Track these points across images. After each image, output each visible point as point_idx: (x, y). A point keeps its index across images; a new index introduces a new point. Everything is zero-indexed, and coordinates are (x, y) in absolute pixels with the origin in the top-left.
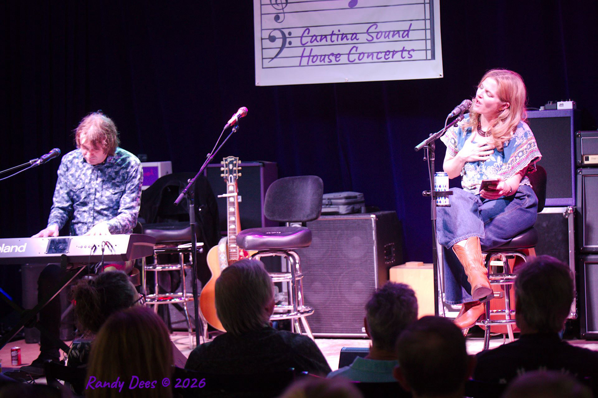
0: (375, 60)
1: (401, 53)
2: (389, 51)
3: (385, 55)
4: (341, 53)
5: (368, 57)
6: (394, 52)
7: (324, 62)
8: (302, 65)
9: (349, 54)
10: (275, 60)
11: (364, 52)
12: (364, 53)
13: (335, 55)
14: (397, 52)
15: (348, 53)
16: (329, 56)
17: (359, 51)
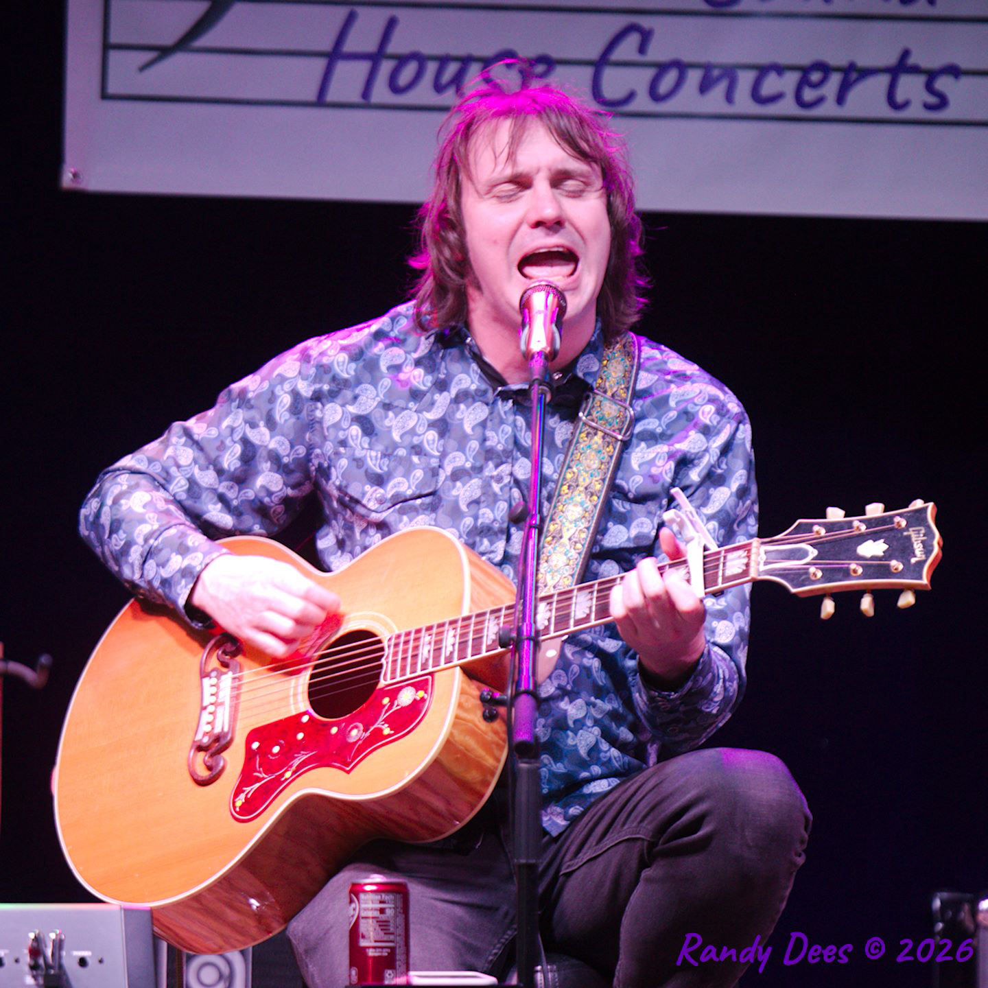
0: (743, 103)
1: (883, 80)
2: (823, 67)
3: (804, 82)
4: (555, 55)
5: (704, 87)
6: (852, 75)
8: (331, 96)
9: (599, 64)
10: (177, 59)
11: (686, 59)
12: (682, 67)
13: (522, 61)
14: (866, 73)
15: (594, 56)
16: (487, 62)
17: (659, 52)
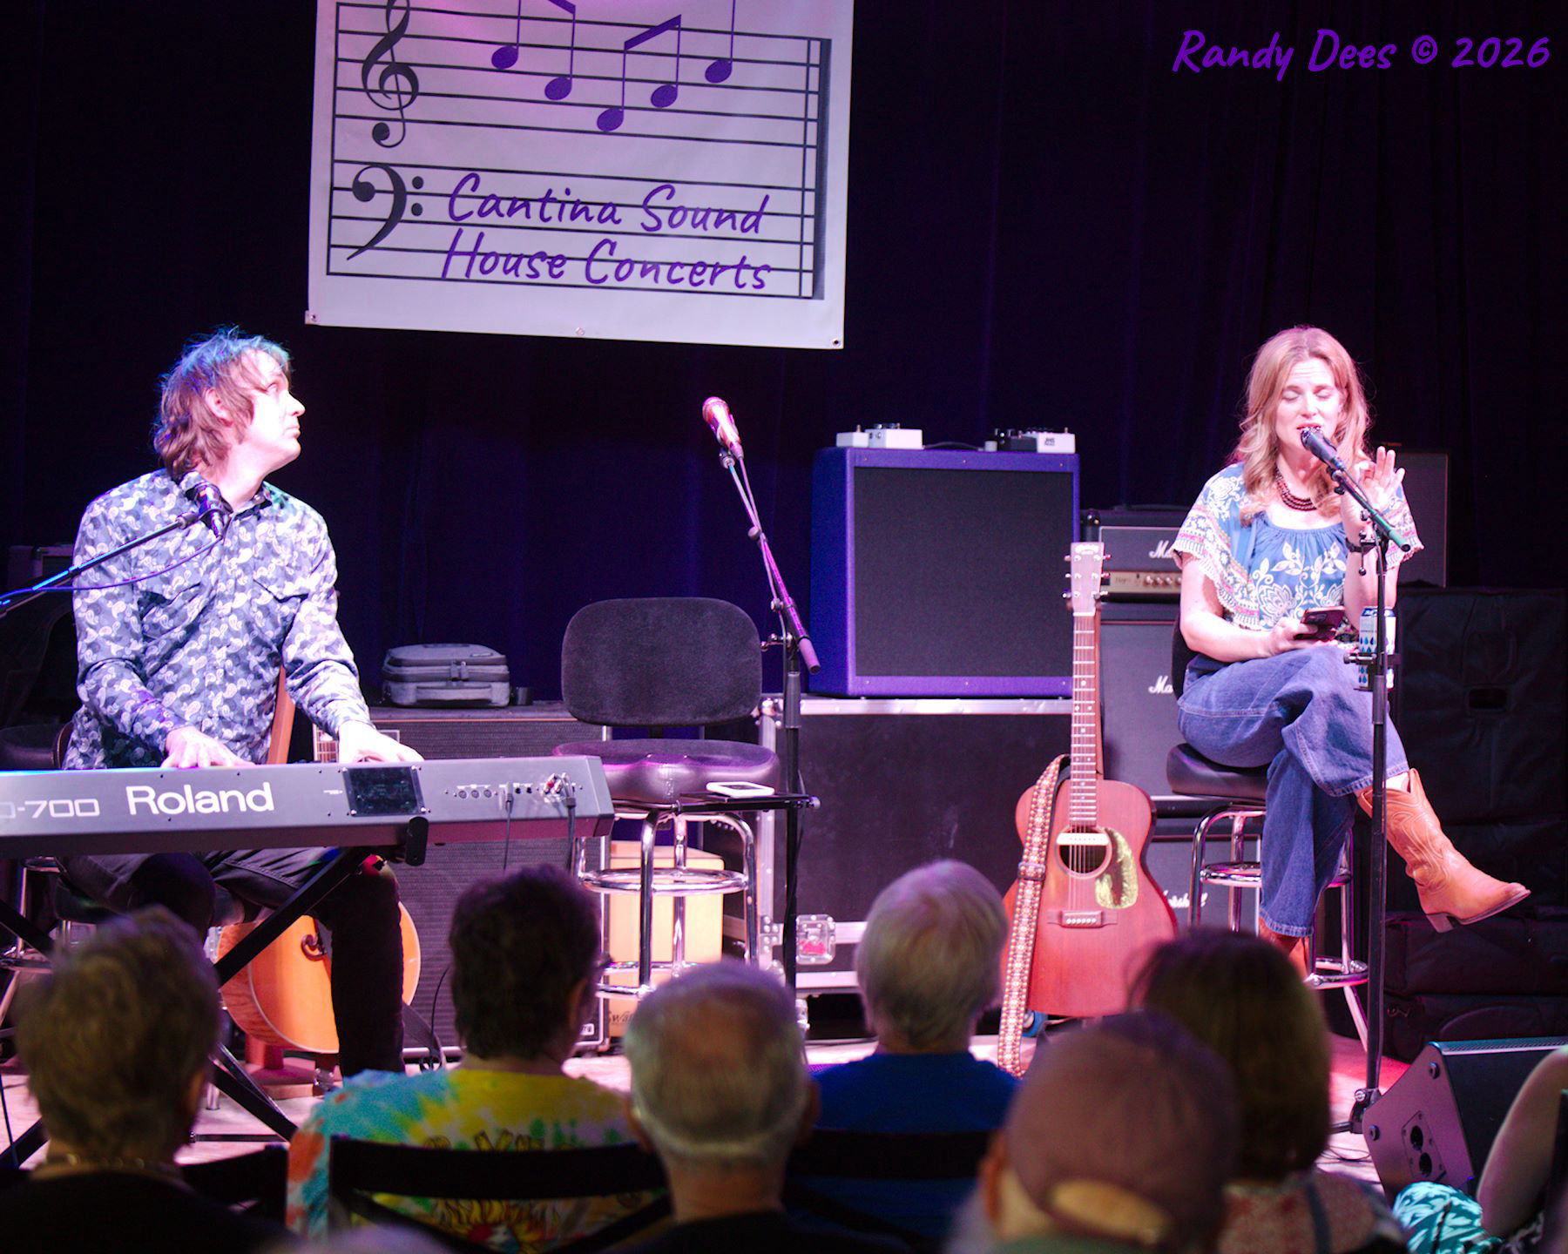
0: (663, 282)
1: (734, 271)
2: (704, 265)
3: (693, 273)
4: (567, 255)
5: (643, 274)
6: (718, 269)
7: (517, 275)
8: (448, 276)
9: (589, 260)
10: (368, 252)
11: (634, 258)
12: (632, 263)
13: (550, 258)
14: (725, 268)
15: (587, 255)
16: (531, 258)
17: (619, 254)
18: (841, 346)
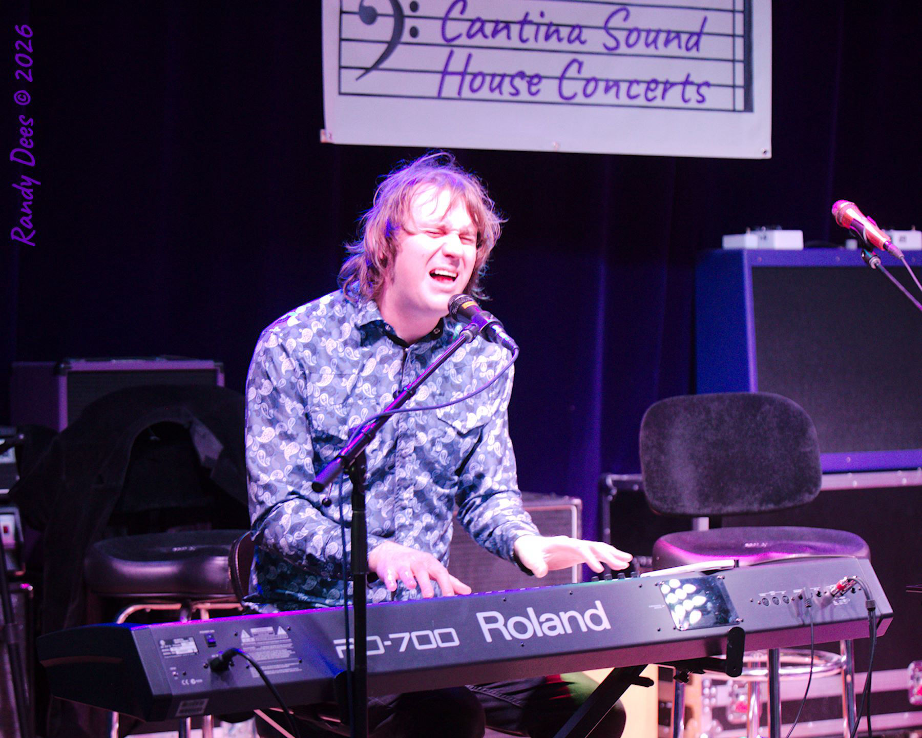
0: (623, 99)
1: (681, 87)
2: (655, 81)
3: (648, 89)
4: (542, 74)
5: (607, 90)
6: (668, 85)
7: (501, 93)
8: (443, 95)
9: (561, 78)
10: (373, 74)
11: (598, 76)
12: (596, 80)
13: (528, 77)
14: (673, 84)
15: (559, 74)
16: (513, 77)
17: (586, 73)
18: (769, 156)
